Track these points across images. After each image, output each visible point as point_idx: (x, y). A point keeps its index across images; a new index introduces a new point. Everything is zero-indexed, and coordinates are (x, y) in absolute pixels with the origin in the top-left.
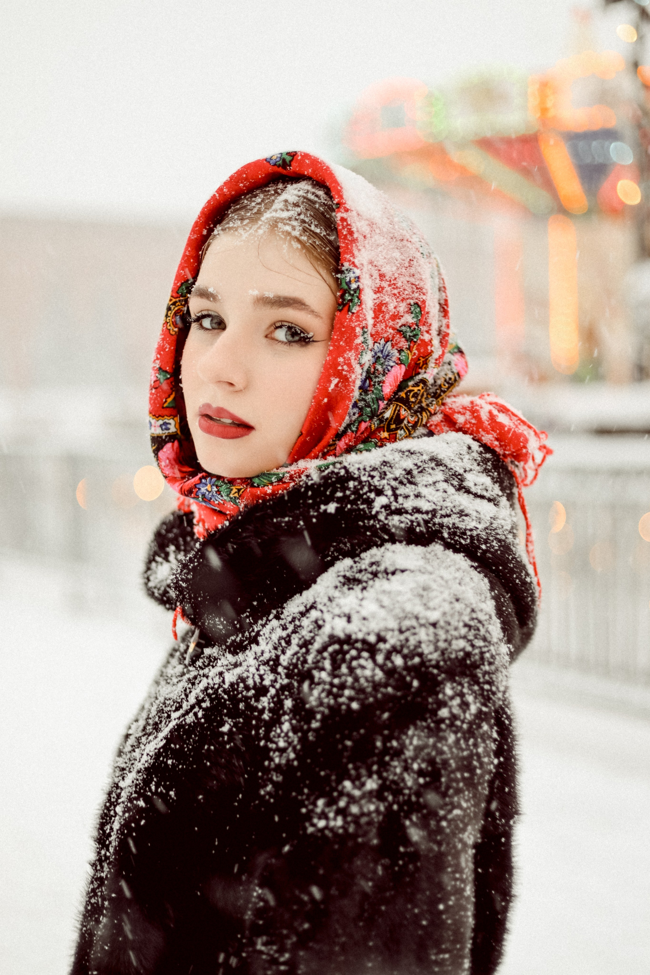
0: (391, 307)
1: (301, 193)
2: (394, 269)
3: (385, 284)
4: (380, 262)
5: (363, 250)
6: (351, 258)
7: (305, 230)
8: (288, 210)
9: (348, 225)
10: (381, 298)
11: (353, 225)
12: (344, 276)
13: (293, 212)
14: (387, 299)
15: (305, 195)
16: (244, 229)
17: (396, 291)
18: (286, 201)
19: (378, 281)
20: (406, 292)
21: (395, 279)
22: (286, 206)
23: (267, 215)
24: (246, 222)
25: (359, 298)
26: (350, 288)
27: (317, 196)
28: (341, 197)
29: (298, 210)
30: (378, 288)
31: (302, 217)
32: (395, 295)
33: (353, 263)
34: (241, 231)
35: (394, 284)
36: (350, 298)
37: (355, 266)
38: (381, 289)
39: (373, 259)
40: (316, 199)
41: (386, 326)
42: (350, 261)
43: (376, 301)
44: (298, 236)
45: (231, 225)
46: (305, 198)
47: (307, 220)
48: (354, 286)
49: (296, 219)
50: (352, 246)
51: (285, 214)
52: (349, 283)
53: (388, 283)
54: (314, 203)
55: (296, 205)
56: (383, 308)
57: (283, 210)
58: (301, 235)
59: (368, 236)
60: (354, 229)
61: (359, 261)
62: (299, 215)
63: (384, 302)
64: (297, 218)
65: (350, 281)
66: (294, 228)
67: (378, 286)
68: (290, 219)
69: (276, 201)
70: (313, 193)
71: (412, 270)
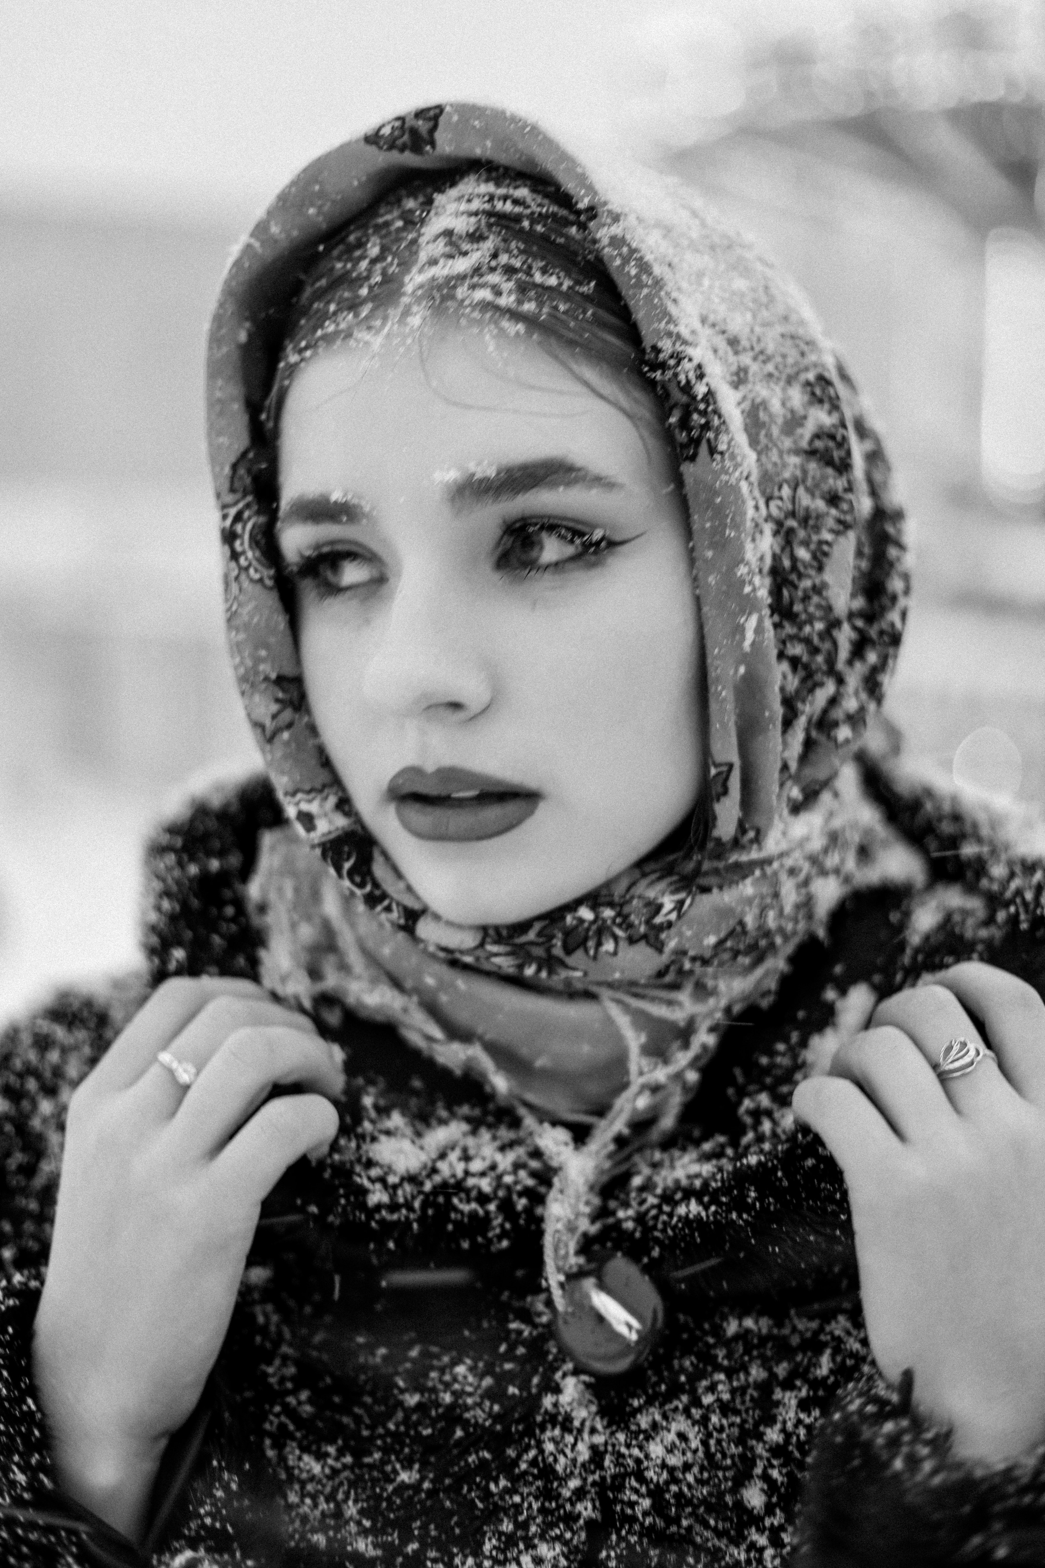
0: (776, 405)
1: (476, 205)
2: (749, 316)
3: (746, 359)
4: (721, 311)
5: (682, 299)
6: (671, 327)
7: (523, 289)
8: (465, 254)
9: (633, 251)
10: (750, 396)
11: (644, 248)
12: (669, 374)
13: (478, 254)
14: (762, 391)
15: (487, 206)
16: (369, 328)
17: (770, 367)
18: (448, 233)
19: (732, 358)
20: (790, 360)
21: (759, 340)
22: (450, 243)
23: (415, 280)
24: (365, 311)
25: (716, 412)
26: (694, 398)
27: (516, 202)
28: (591, 189)
29: (488, 245)
30: (737, 374)
31: (504, 259)
32: (770, 375)
33: (678, 336)
34: (362, 335)
35: (762, 352)
36: (703, 421)
37: (685, 343)
38: (742, 375)
39: (704, 312)
40: (518, 209)
41: (781, 453)
42: (669, 334)
43: (743, 406)
44: (514, 306)
45: (330, 327)
46: (490, 214)
47: (517, 263)
48: (700, 390)
49: (492, 270)
50: (660, 299)
51: (462, 265)
52: (687, 389)
53: (751, 354)
54: (518, 218)
55: (476, 237)
56: (762, 415)
57: (451, 256)
58: (520, 302)
59: (676, 260)
60: (649, 257)
61: (686, 326)
62: (495, 256)
63: (758, 400)
64: (493, 263)
65: (688, 382)
66: (498, 293)
67: (734, 368)
68: (477, 271)
69: (423, 240)
70: (505, 198)
71: (780, 309)
